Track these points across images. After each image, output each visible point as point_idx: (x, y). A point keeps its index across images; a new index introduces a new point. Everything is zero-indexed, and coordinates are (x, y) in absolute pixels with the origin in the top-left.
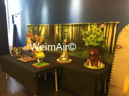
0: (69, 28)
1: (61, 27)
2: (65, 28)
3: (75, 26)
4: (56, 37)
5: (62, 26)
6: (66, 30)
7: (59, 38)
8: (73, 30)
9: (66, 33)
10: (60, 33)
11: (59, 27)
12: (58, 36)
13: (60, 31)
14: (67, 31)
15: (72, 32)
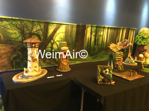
0: (104, 31)
1: (95, 28)
2: (99, 31)
3: (110, 29)
4: (87, 43)
5: (97, 28)
6: (100, 33)
7: (92, 42)
8: (108, 33)
9: (100, 37)
10: (92, 36)
11: (92, 28)
12: (89, 40)
13: (94, 34)
14: (102, 33)
15: (107, 35)
